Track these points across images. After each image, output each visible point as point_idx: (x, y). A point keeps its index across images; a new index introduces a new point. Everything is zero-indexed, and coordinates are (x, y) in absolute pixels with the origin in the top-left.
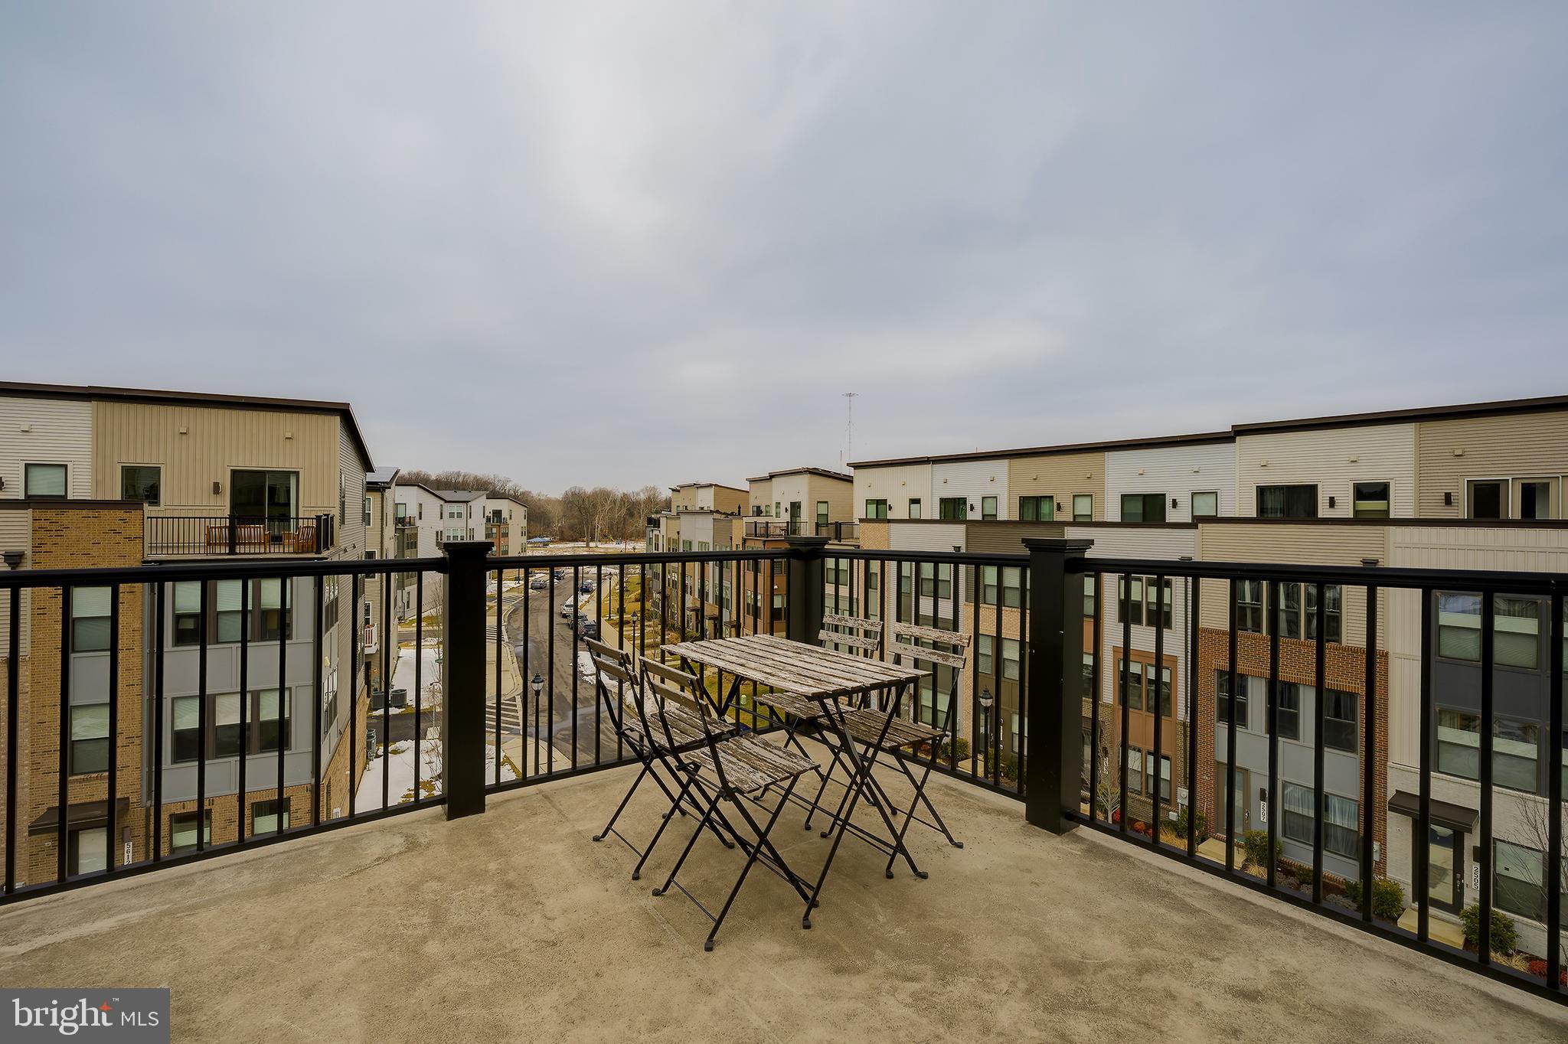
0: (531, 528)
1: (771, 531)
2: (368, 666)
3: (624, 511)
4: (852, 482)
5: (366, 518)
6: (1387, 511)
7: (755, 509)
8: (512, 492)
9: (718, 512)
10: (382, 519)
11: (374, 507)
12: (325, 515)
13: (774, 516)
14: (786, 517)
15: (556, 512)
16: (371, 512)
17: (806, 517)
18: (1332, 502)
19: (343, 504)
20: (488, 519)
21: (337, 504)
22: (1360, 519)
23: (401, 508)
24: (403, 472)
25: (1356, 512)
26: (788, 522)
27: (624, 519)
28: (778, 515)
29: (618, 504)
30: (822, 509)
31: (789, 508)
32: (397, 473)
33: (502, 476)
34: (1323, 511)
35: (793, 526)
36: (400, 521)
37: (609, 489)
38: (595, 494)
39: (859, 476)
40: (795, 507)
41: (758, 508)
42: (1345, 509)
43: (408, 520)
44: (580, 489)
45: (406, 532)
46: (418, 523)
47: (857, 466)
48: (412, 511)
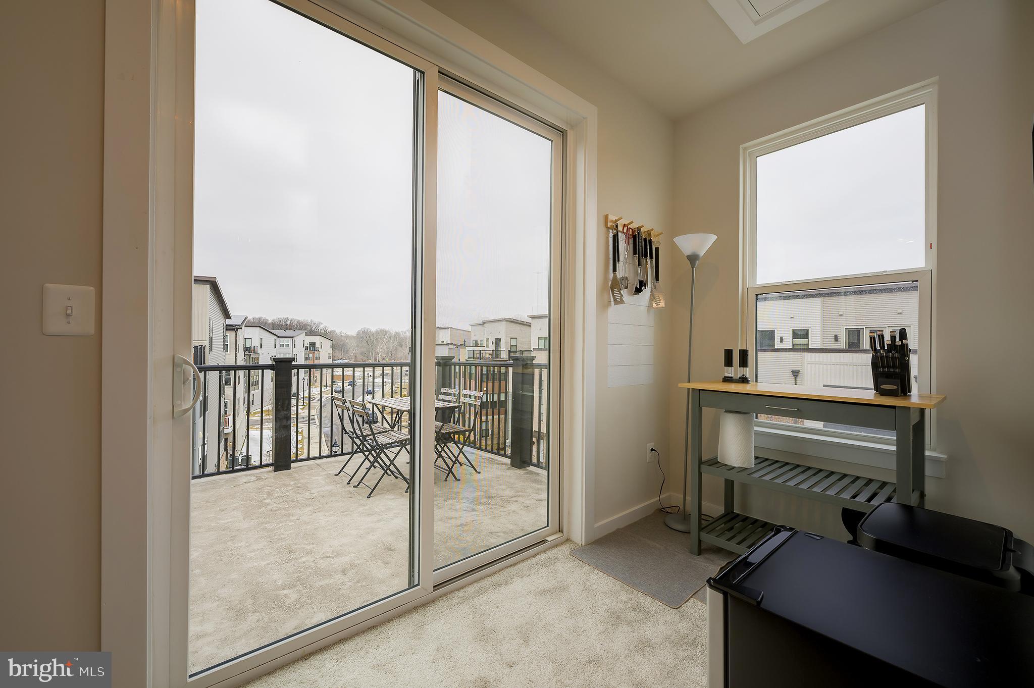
0: (335, 354)
1: (484, 355)
2: (226, 440)
3: (396, 343)
4: (530, 326)
5: (225, 347)
6: (808, 345)
7: (474, 342)
8: (323, 331)
9: (451, 344)
10: (236, 348)
11: (230, 340)
12: (200, 346)
13: (485, 346)
14: (492, 347)
15: (352, 345)
16: (228, 344)
17: (504, 347)
18: (782, 340)
19: (211, 339)
20: (307, 349)
21: (208, 340)
22: (794, 349)
23: (248, 341)
24: (250, 318)
25: (793, 345)
26: (493, 350)
27: (396, 347)
28: (487, 346)
29: (392, 339)
30: (514, 343)
31: (494, 342)
32: (245, 319)
33: (316, 321)
34: (778, 345)
35: (496, 353)
36: (247, 349)
37: (387, 329)
38: (378, 332)
39: (534, 323)
40: (498, 341)
41: (476, 341)
42: (788, 344)
43: (253, 349)
44: (368, 329)
45: (252, 356)
46: (259, 351)
47: (533, 317)
48: (256, 343)
